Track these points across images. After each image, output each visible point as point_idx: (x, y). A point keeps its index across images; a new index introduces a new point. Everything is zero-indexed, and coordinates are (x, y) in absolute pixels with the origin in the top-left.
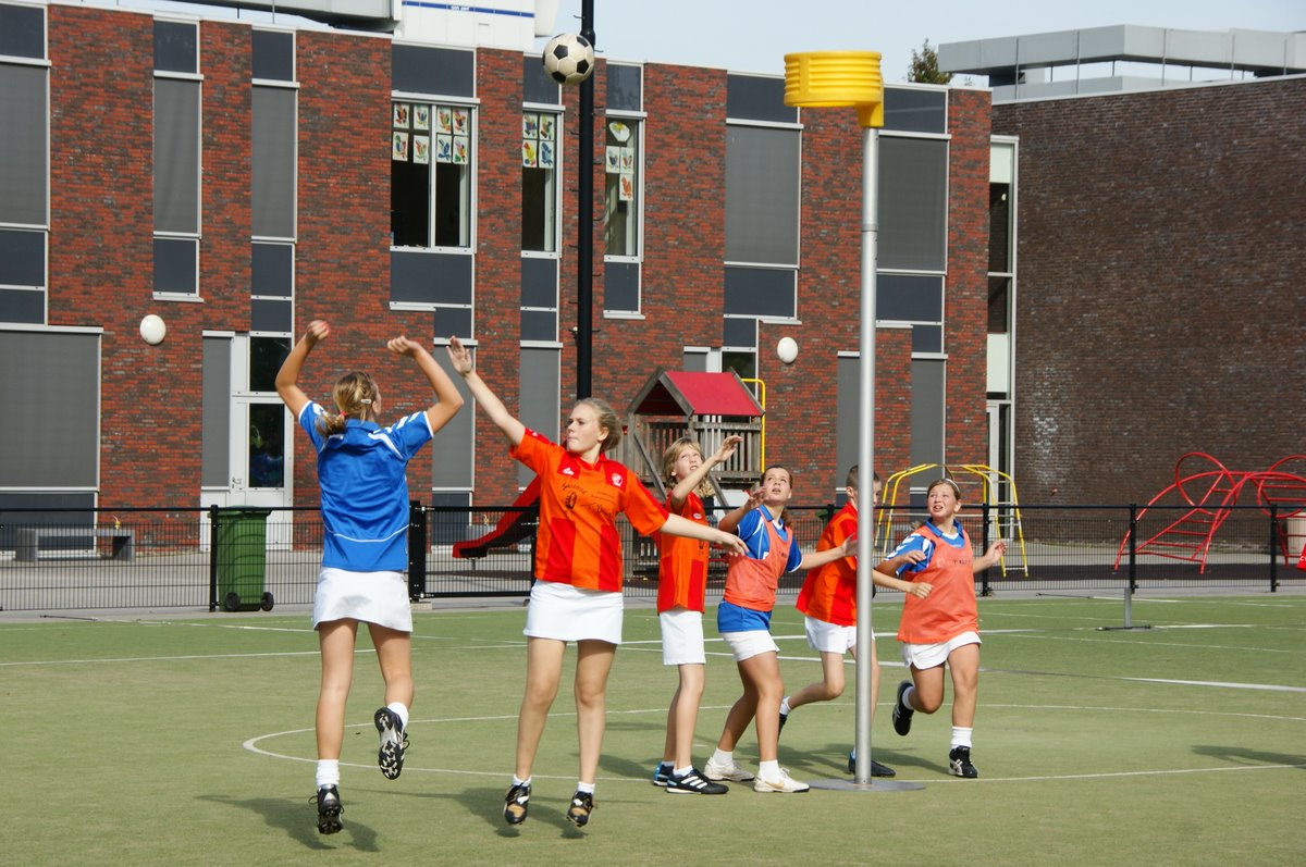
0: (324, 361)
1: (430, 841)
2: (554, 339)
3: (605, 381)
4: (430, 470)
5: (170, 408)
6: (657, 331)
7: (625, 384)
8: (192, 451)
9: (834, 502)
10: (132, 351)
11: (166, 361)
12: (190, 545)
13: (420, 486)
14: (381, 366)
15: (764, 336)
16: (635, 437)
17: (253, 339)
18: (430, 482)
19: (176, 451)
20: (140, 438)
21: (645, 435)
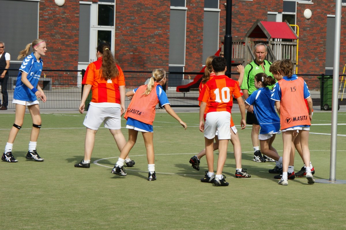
0: (127, 14)
1: (165, 200)
2: (217, 8)
3: (237, 24)
4: (168, 58)
5: (66, 31)
6: (257, 5)
7: (244, 26)
8: (75, 48)
9: (324, 73)
10: (52, 9)
11: (65, 13)
12: (74, 85)
13: (164, 64)
14: (149, 17)
15: (299, 8)
16: (248, 47)
17: (99, 5)
18: (168, 62)
19: (69, 48)
20: (54, 43)
21: (252, 46)
